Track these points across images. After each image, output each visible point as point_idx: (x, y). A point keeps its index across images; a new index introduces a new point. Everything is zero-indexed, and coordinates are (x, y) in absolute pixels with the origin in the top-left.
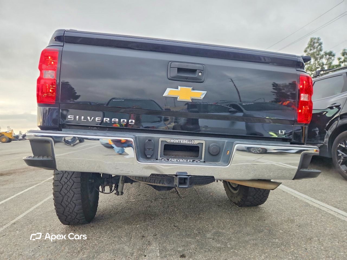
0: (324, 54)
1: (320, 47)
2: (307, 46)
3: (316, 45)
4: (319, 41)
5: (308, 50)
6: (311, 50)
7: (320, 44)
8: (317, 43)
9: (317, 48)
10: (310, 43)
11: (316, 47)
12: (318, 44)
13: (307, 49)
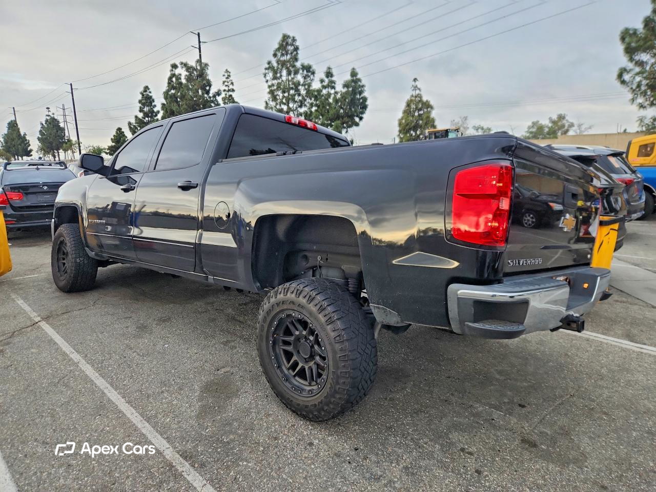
0: (301, 67)
1: (295, 53)
2: (277, 46)
3: (290, 48)
4: (294, 43)
5: (279, 54)
6: (283, 55)
7: (296, 49)
8: (292, 45)
9: (292, 53)
10: (281, 42)
11: (290, 52)
12: (293, 48)
13: (277, 53)
